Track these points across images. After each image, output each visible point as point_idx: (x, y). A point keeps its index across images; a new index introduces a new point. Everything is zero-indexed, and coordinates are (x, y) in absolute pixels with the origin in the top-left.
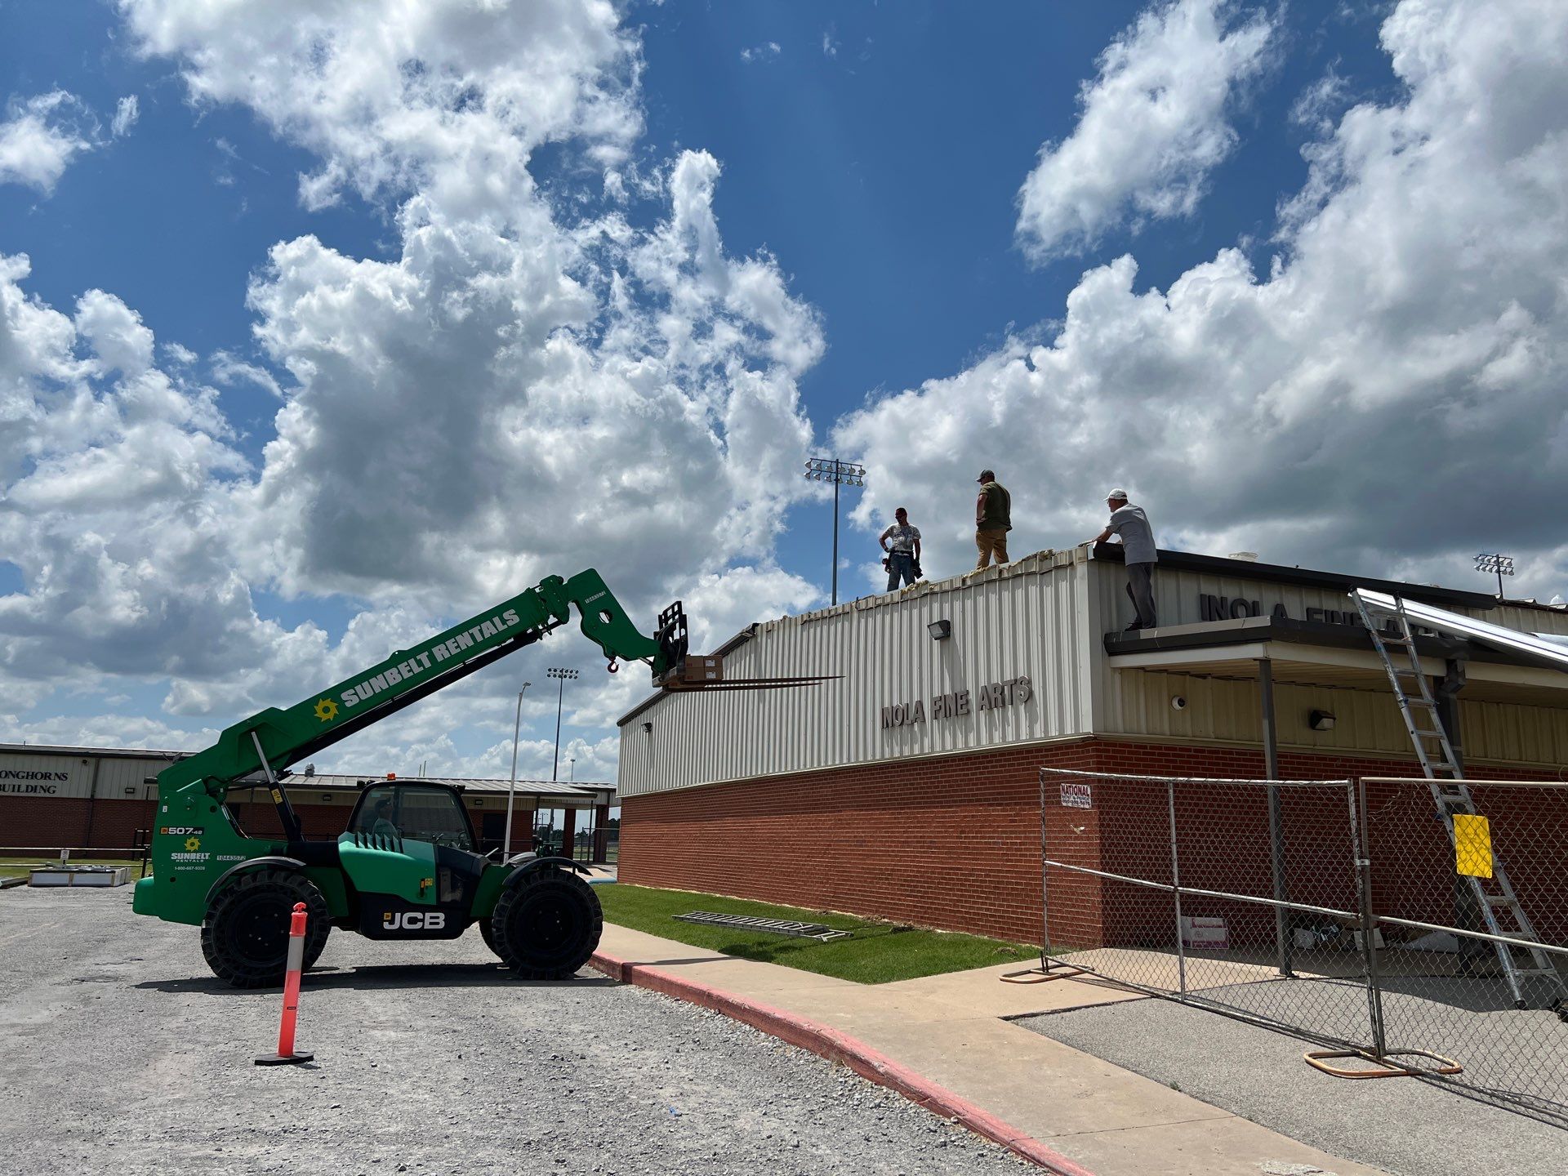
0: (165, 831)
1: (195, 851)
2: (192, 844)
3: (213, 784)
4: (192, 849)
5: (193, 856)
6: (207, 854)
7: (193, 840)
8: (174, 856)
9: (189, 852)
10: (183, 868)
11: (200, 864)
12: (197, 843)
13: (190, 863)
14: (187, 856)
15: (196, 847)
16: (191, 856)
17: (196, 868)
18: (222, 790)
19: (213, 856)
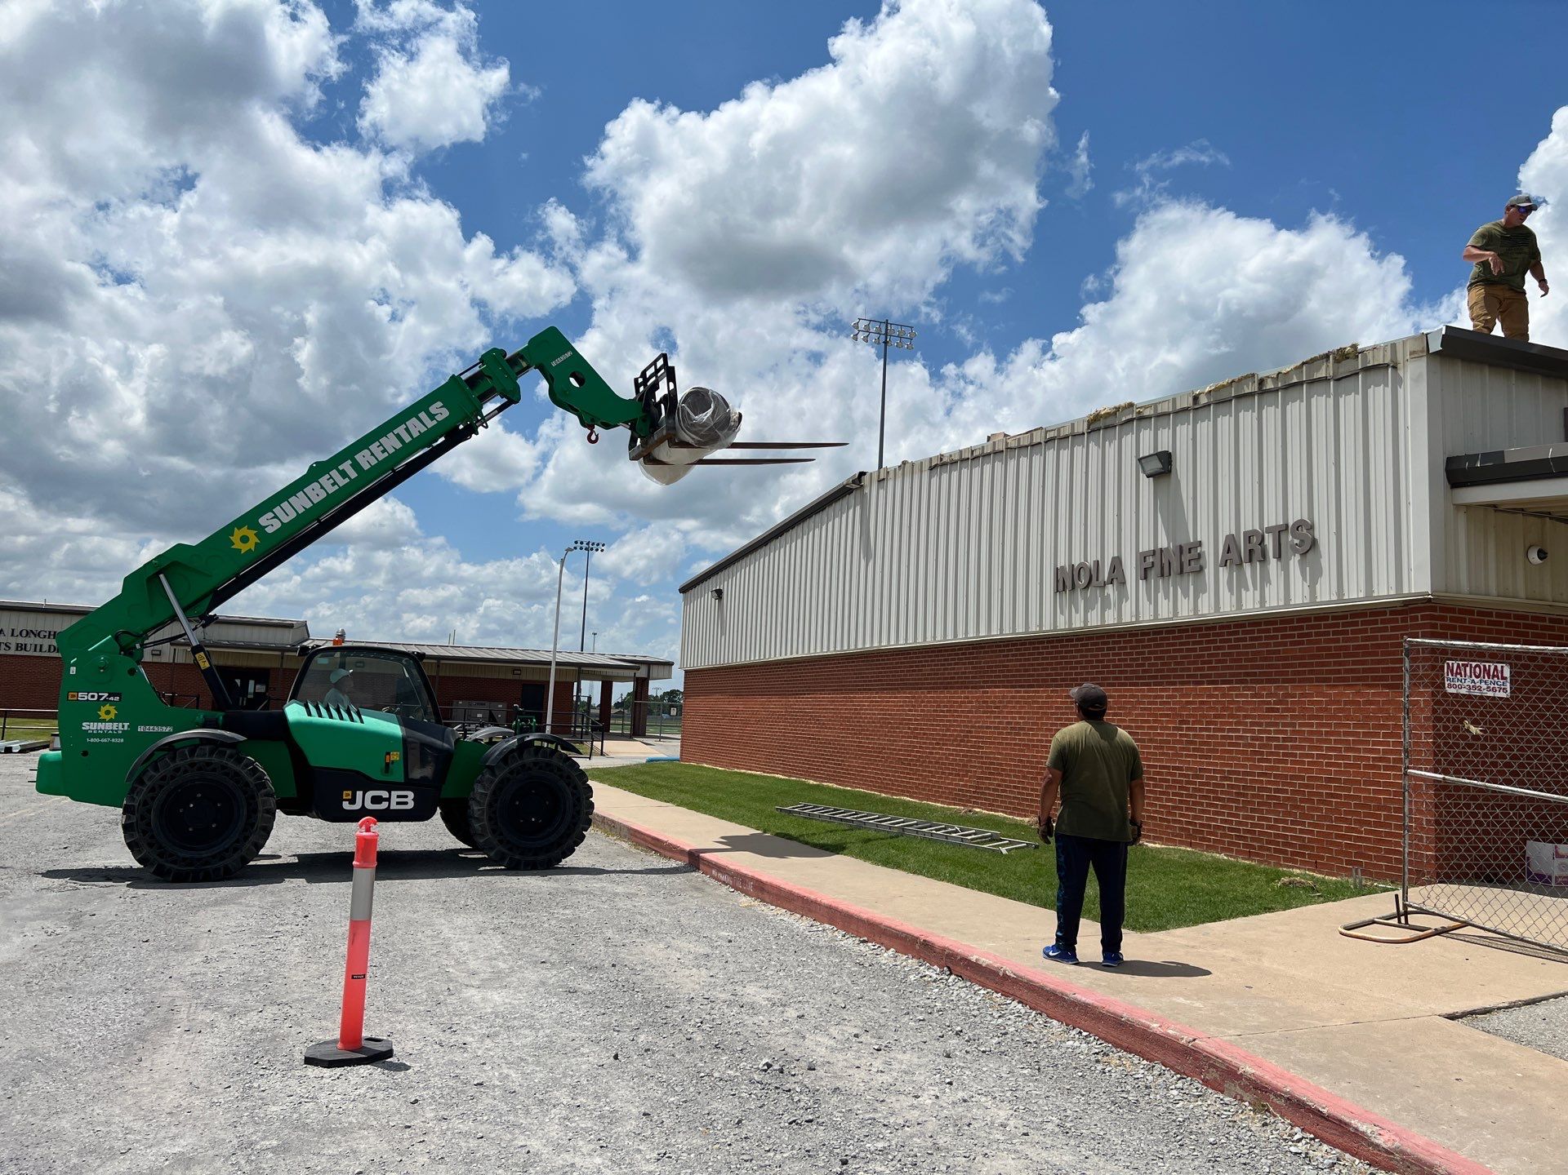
0: (74, 696)
1: (111, 721)
2: (108, 712)
3: (126, 639)
4: (108, 718)
5: (109, 726)
6: (126, 724)
7: (108, 707)
8: (86, 726)
9: (104, 721)
10: (97, 740)
11: (117, 736)
12: (113, 712)
13: (105, 734)
14: (101, 726)
15: (112, 716)
16: (106, 725)
17: (113, 740)
18: (138, 646)
19: (133, 727)
